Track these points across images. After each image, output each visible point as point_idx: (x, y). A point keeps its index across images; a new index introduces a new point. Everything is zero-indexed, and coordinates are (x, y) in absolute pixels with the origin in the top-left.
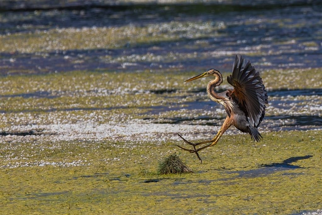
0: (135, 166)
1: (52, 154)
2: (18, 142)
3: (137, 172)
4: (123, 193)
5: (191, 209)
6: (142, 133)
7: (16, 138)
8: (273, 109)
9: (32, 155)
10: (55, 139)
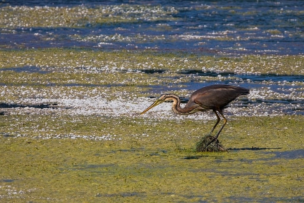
0: (167, 143)
1: (77, 127)
2: (37, 114)
3: (172, 148)
4: (170, 168)
5: (247, 187)
6: (158, 111)
7: (34, 110)
8: (273, 93)
9: (58, 128)
10: (73, 113)
